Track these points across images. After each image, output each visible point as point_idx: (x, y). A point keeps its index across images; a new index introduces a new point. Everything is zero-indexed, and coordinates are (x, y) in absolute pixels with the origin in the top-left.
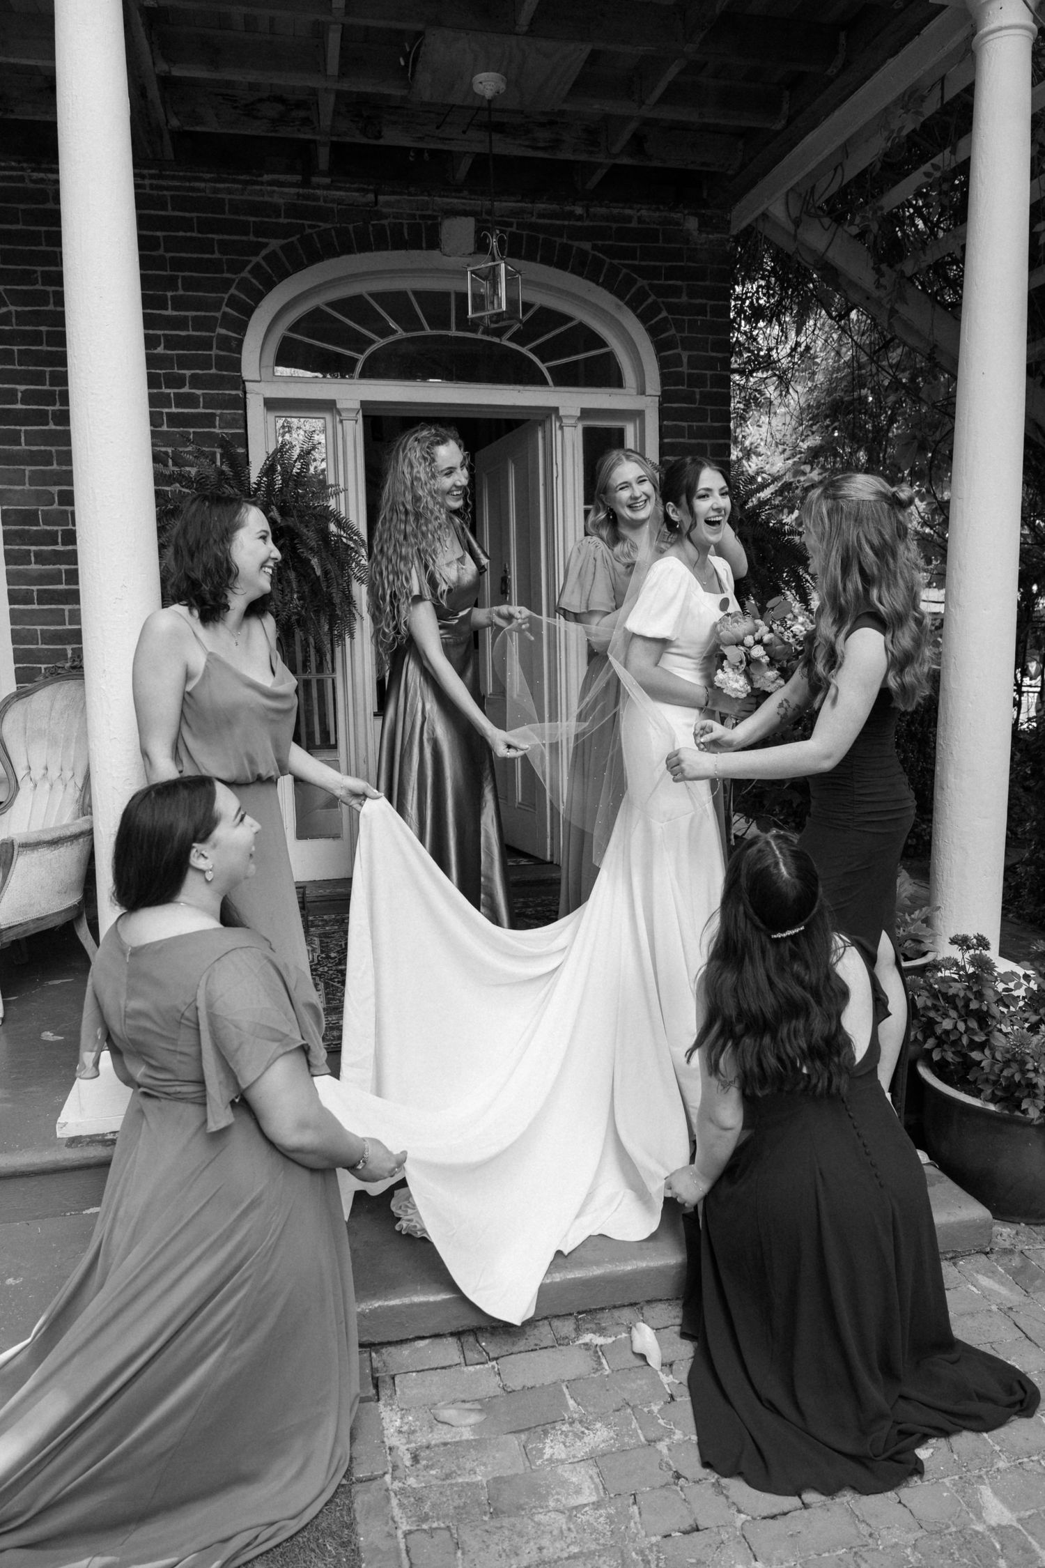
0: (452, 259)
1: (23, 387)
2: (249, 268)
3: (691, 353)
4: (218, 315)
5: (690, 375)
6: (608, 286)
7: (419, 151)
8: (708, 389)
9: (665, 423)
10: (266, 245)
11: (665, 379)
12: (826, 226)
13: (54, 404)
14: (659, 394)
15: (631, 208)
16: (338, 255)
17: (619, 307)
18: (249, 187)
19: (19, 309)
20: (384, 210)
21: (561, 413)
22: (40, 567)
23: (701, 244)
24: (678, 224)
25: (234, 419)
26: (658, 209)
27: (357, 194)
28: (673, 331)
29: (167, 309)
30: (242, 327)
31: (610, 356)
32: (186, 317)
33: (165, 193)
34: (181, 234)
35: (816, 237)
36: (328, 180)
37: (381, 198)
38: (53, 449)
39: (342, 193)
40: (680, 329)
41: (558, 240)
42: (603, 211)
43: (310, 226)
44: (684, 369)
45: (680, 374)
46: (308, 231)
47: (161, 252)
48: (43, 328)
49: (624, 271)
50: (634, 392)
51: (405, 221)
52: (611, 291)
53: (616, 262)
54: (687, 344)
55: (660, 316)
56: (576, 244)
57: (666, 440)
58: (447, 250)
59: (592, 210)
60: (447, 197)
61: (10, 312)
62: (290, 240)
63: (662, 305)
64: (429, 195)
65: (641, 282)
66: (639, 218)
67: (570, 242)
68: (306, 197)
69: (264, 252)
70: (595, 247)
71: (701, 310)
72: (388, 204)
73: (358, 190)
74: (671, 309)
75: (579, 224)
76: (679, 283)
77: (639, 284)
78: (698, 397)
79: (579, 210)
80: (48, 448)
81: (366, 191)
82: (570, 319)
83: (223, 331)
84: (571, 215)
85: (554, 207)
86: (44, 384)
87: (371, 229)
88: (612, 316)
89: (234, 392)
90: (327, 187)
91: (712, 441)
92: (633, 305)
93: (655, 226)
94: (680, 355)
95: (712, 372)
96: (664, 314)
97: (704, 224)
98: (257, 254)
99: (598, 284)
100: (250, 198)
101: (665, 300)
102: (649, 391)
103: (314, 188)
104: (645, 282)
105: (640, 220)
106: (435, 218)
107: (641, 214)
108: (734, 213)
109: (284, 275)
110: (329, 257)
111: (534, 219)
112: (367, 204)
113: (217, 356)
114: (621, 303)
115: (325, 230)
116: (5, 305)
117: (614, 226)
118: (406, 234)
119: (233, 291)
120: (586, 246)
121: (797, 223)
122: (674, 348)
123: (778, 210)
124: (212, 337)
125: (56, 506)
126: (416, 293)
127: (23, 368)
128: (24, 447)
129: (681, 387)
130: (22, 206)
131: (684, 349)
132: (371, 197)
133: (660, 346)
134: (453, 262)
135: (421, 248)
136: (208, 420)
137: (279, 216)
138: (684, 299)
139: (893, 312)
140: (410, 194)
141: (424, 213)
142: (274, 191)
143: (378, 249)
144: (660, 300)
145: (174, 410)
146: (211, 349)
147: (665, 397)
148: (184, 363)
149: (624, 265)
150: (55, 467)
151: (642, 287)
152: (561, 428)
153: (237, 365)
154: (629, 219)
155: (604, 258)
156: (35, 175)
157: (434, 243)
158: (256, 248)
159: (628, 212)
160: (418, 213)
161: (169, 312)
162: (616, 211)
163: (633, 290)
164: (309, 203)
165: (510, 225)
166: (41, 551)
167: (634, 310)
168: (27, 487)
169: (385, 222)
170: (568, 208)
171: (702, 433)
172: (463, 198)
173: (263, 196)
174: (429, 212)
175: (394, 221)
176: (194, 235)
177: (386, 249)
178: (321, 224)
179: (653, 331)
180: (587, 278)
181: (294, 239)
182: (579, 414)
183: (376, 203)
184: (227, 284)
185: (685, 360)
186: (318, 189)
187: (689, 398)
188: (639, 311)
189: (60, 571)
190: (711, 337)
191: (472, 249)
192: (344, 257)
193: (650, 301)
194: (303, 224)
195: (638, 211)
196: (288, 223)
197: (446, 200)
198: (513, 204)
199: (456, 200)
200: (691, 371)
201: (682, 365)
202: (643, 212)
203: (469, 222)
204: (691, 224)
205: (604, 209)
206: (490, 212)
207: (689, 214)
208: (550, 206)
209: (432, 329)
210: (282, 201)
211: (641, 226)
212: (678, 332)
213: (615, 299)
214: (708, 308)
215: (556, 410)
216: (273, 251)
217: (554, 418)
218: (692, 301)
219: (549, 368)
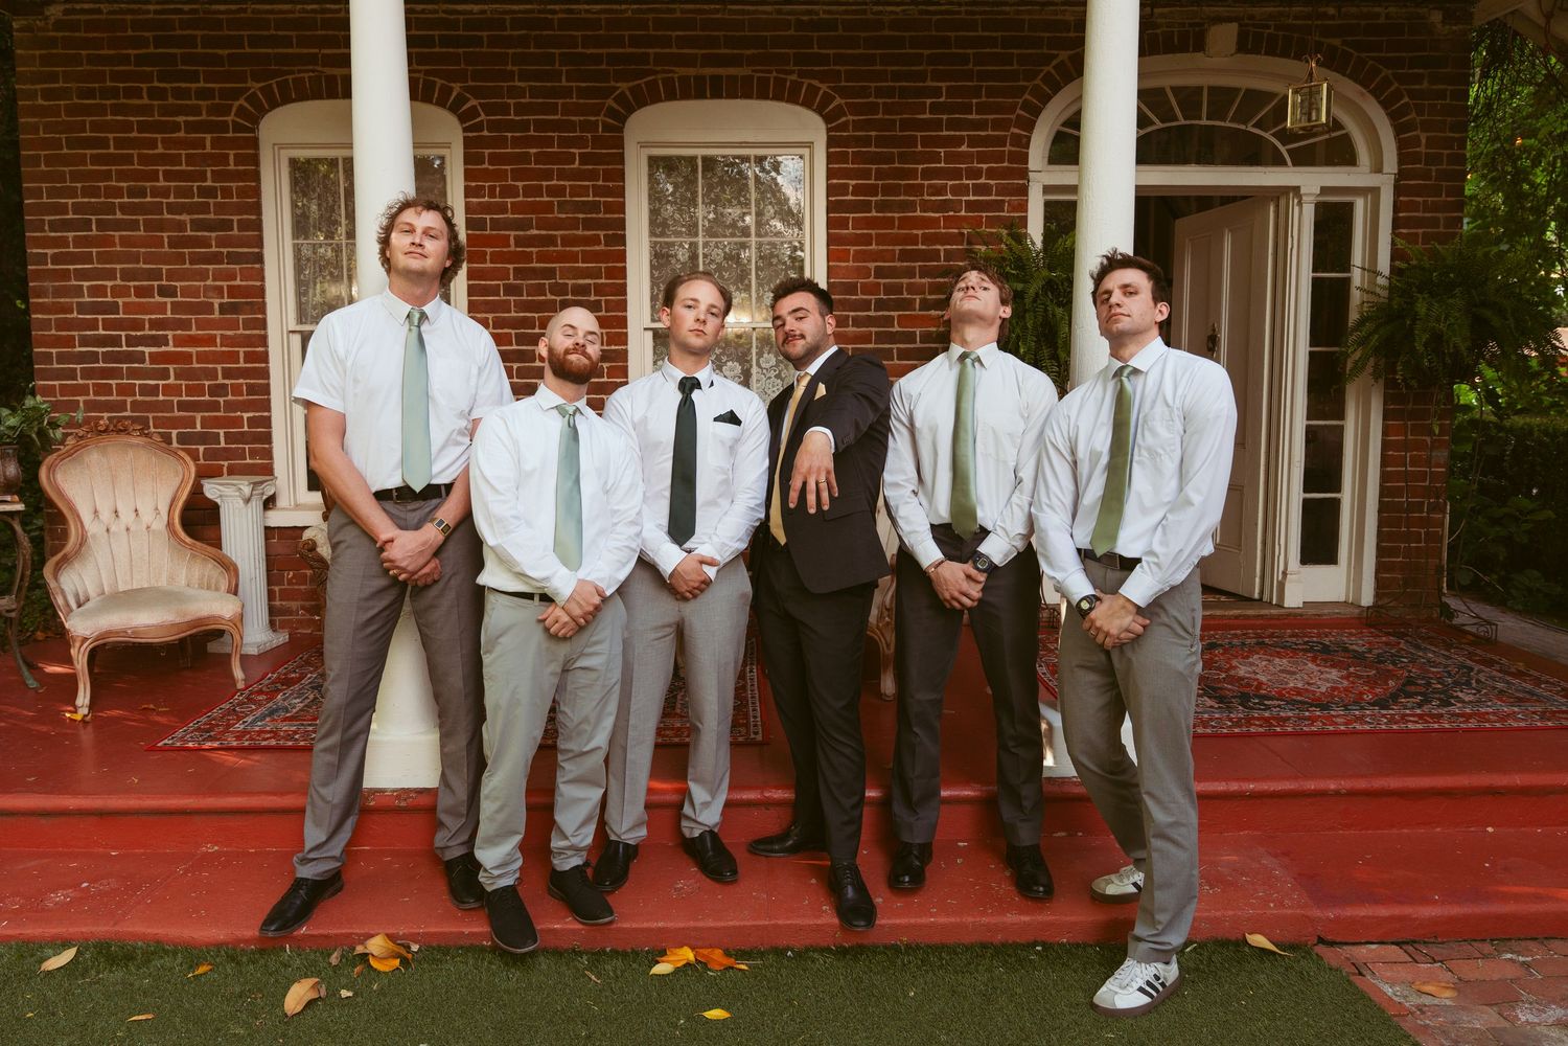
0: (1214, 59)
1: (854, 182)
2: (1040, 77)
3: (1429, 134)
4: (1013, 117)
5: (1426, 155)
6: (1356, 77)
8: (1444, 167)
9: (1401, 198)
10: (1058, 55)
11: (1402, 158)
13: (877, 196)
14: (1396, 172)
15: (1380, 6)
17: (1362, 94)
18: (1046, 8)
19: (856, 118)
20: (1159, 20)
21: (1302, 192)
22: (855, 329)
23: (1444, 35)
24: (1423, 18)
25: (1020, 204)
26: (1406, 6)
28: (1413, 115)
29: (972, 114)
30: (1030, 126)
31: (1347, 139)
32: (987, 119)
33: (977, 17)
34: (988, 50)
37: (1157, 11)
38: (873, 232)
40: (1420, 112)
41: (1311, 38)
42: (1354, 10)
44: (1422, 149)
45: (1418, 154)
47: (971, 66)
48: (873, 133)
49: (1371, 62)
50: (1367, 169)
51: (1176, 30)
52: (1355, 81)
53: (1364, 55)
54: (1426, 126)
55: (1401, 102)
56: (1329, 42)
57: (1401, 215)
58: (1211, 52)
59: (1343, 10)
60: (1214, 6)
61: (848, 121)
62: (1076, 50)
63: (1403, 92)
64: (1197, 6)
65: (1386, 72)
67: (1322, 40)
69: (1054, 62)
70: (1344, 43)
71: (1441, 95)
74: (1412, 94)
75: (1331, 22)
76: (1421, 71)
77: (1383, 74)
78: (1434, 174)
79: (1331, 11)
80: (870, 231)
83: (1016, 131)
84: (1325, 16)
85: (1309, 9)
86: (870, 179)
88: (1354, 103)
89: (1021, 182)
91: (1445, 215)
92: (1376, 93)
93: (1401, 21)
94: (1418, 136)
95: (1448, 152)
96: (1406, 99)
97: (1448, 18)
98: (1048, 65)
99: (1344, 75)
100: (1045, 17)
101: (1407, 87)
102: (1385, 170)
104: (1390, 72)
105: (1387, 16)
106: (1202, 25)
107: (1388, 11)
108: (1479, 6)
111: (1290, 21)
113: (1009, 151)
114: (1364, 91)
116: (845, 115)
117: (1363, 23)
118: (1176, 41)
119: (1027, 96)
120: (1337, 42)
121: (1549, 16)
122: (1412, 131)
124: (1006, 136)
125: (871, 279)
126: (1172, 88)
127: (856, 166)
128: (851, 231)
129: (1418, 166)
130: (863, 34)
131: (1424, 130)
133: (1399, 130)
134: (1215, 62)
135: (1187, 51)
136: (998, 206)
137: (1069, 31)
138: (1425, 85)
140: (1181, 6)
141: (1191, 21)
142: (1066, 11)
144: (1402, 87)
145: (971, 198)
146: (1005, 146)
147: (1401, 175)
148: (982, 158)
149: (1372, 58)
150: (874, 247)
151: (1386, 76)
152: (1300, 204)
153: (1025, 159)
154: (1378, 16)
155: (1353, 52)
156: (875, 8)
157: (1200, 46)
158: (1048, 59)
159: (1377, 9)
160: (1187, 21)
161: (973, 116)
162: (1365, 10)
163: (1378, 80)
165: (1268, 27)
166: (858, 316)
167: (1377, 97)
168: (851, 263)
169: (1159, 31)
170: (1322, 10)
171: (1435, 208)
172: (1229, 6)
173: (1058, 13)
174: (1197, 21)
175: (1165, 29)
176: (999, 51)
177: (1158, 54)
179: (1393, 116)
180: (1335, 71)
181: (1079, 50)
182: (1318, 192)
183: (1152, 14)
184: (1023, 90)
187: (1426, 176)
188: (1381, 98)
189: (871, 332)
190: (1449, 119)
191: (1233, 51)
193: (1392, 88)
195: (1386, 8)
196: (1076, 37)
197: (1212, 8)
198: (1272, 9)
199: (1222, 9)
200: (1428, 151)
201: (1419, 146)
202: (1391, 9)
203: (1234, 27)
204: (1436, 17)
205: (1354, 8)
206: (1252, 17)
207: (1434, 8)
208: (1306, 9)
209: (1185, 119)
210: (1072, 18)
211: (1388, 21)
212: (1418, 115)
213: (1360, 88)
214: (1448, 93)
215: (1296, 189)
216: (1062, 61)
217: (1291, 195)
218: (1434, 87)
219: (1288, 150)
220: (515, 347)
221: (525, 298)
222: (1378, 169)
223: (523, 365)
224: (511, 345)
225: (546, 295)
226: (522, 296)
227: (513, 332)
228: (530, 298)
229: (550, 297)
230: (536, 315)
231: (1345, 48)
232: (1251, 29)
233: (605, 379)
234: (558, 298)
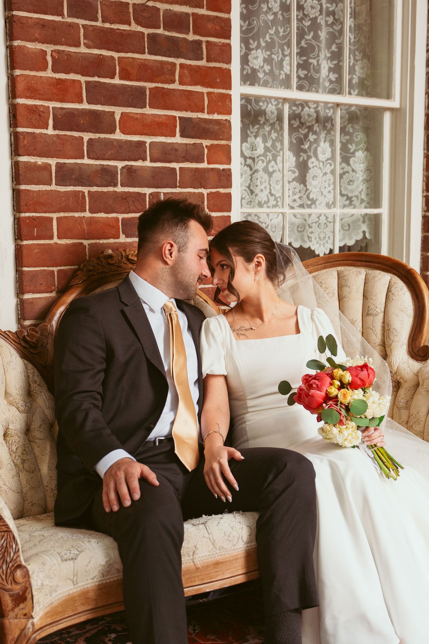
220: (85, 106)
221: (99, 24)
223: (97, 136)
224: (81, 101)
225: (130, 24)
226: (96, 20)
227: (83, 79)
228: (107, 25)
229: (135, 27)
230: (116, 55)
233: (204, 165)
234: (147, 31)
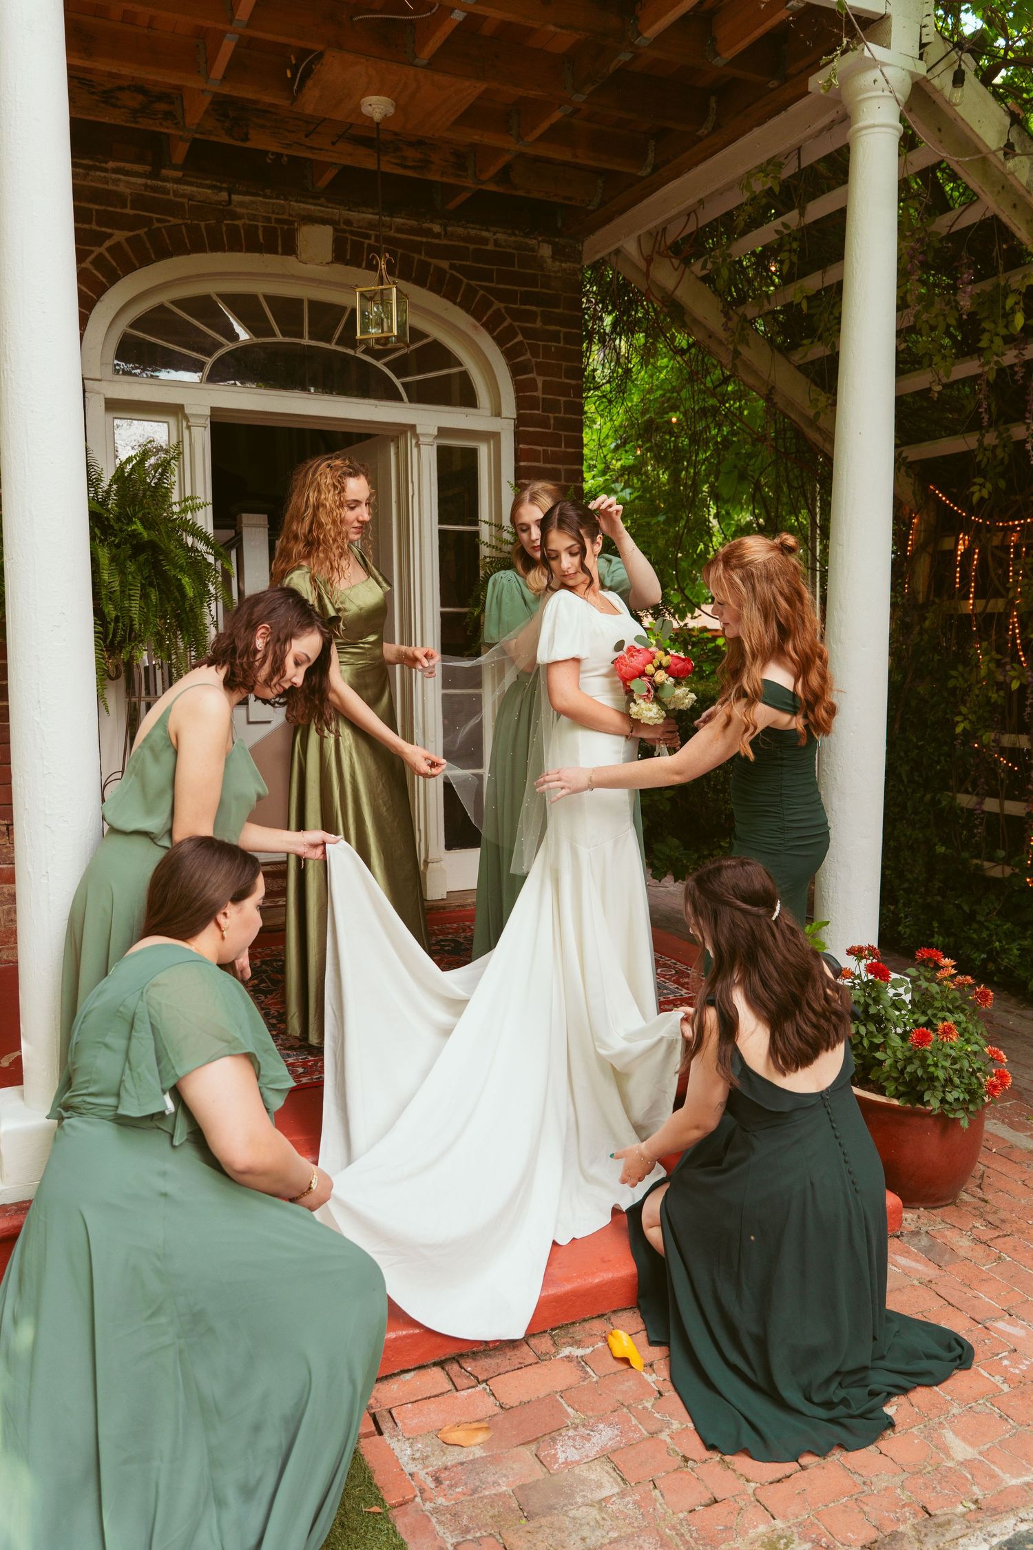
0: (309, 266)
2: (90, 258)
3: (546, 378)
5: (544, 399)
6: (465, 306)
7: (279, 156)
8: (562, 415)
9: (521, 446)
10: (109, 236)
11: (521, 403)
12: (676, 266)
14: (515, 417)
15: (487, 230)
16: (188, 252)
17: (475, 327)
18: (92, 173)
20: (239, 210)
21: (418, 431)
23: (555, 272)
24: (533, 250)
26: (515, 235)
27: (209, 191)
28: (528, 356)
31: (465, 377)
35: (665, 275)
36: (180, 174)
37: (235, 197)
39: (195, 189)
40: (535, 355)
41: (416, 256)
42: (460, 231)
43: (159, 220)
44: (539, 394)
45: (535, 398)
46: (156, 225)
49: (481, 292)
50: (488, 413)
51: (260, 224)
52: (468, 311)
53: (473, 283)
54: (542, 369)
55: (516, 340)
56: (434, 261)
57: (522, 464)
58: (304, 257)
59: (449, 229)
60: (304, 202)
62: (135, 233)
63: (517, 329)
64: (285, 200)
65: (498, 305)
66: (496, 241)
67: (428, 259)
68: (154, 189)
69: (109, 242)
70: (452, 266)
71: (555, 337)
72: (241, 204)
73: (210, 187)
74: (527, 333)
75: (436, 241)
76: (536, 308)
77: (495, 307)
78: (552, 421)
79: (437, 228)
81: (221, 189)
82: (427, 336)
84: (429, 232)
85: (413, 223)
87: (224, 229)
88: (467, 336)
90: (177, 181)
91: (566, 467)
92: (490, 327)
93: (511, 250)
94: (535, 380)
95: (565, 399)
96: (520, 338)
97: (558, 253)
98: (99, 245)
99: (455, 303)
100: (93, 184)
101: (520, 324)
102: (505, 413)
103: (163, 180)
104: (502, 305)
105: (496, 243)
106: (292, 223)
107: (497, 237)
108: (586, 243)
109: (129, 268)
110: (178, 254)
111: (392, 233)
112: (219, 203)
114: (478, 324)
115: (176, 225)
117: (471, 246)
118: (261, 237)
120: (444, 264)
121: (649, 260)
122: (529, 373)
123: (631, 247)
126: (266, 297)
129: (536, 412)
131: (538, 374)
132: (224, 195)
133: (516, 370)
134: (312, 269)
135: (276, 252)
137: (124, 206)
138: (539, 324)
139: (736, 353)
140: (265, 196)
141: (280, 217)
142: (119, 180)
143: (231, 249)
144: (516, 324)
147: (520, 421)
149: (481, 287)
151: (499, 310)
152: (418, 445)
154: (486, 241)
155: (461, 277)
157: (290, 248)
158: (98, 238)
159: (485, 234)
160: (274, 216)
162: (473, 232)
163: (490, 312)
164: (157, 195)
165: (369, 237)
167: (491, 332)
169: (239, 223)
170: (426, 225)
171: (555, 458)
172: (322, 206)
173: (107, 183)
174: (286, 217)
175: (248, 222)
177: (240, 251)
178: (171, 219)
179: (509, 355)
180: (445, 296)
181: (141, 232)
182: (436, 433)
183: (230, 202)
185: (540, 385)
186: (168, 181)
187: (544, 423)
188: (495, 334)
190: (564, 363)
191: (329, 258)
192: (194, 256)
193: (506, 324)
194: (151, 218)
195: (494, 234)
196: (134, 215)
197: (302, 205)
198: (371, 216)
199: (312, 207)
200: (545, 396)
201: (536, 390)
202: (500, 236)
203: (328, 231)
204: (546, 251)
205: (461, 229)
206: (348, 222)
207: (543, 241)
208: (408, 222)
209: (284, 335)
210: (128, 191)
211: (497, 249)
212: (533, 357)
213: (472, 320)
214: (562, 335)
215: (413, 427)
216: (119, 243)
217: (409, 434)
218: (547, 327)
219: (403, 384)
222: (497, 413)
231: (455, 273)
232: (349, 237)
